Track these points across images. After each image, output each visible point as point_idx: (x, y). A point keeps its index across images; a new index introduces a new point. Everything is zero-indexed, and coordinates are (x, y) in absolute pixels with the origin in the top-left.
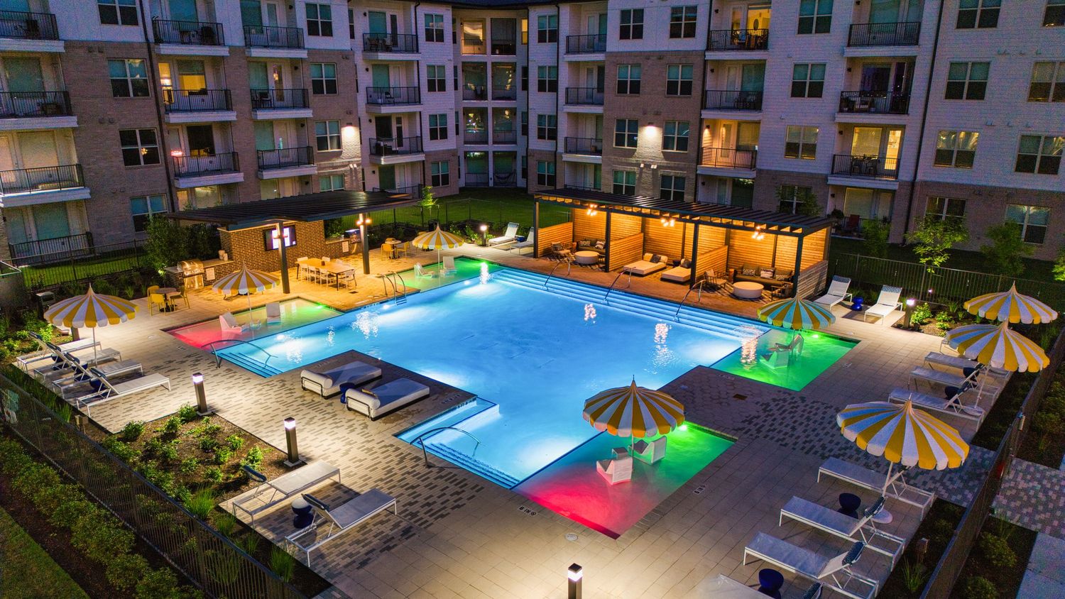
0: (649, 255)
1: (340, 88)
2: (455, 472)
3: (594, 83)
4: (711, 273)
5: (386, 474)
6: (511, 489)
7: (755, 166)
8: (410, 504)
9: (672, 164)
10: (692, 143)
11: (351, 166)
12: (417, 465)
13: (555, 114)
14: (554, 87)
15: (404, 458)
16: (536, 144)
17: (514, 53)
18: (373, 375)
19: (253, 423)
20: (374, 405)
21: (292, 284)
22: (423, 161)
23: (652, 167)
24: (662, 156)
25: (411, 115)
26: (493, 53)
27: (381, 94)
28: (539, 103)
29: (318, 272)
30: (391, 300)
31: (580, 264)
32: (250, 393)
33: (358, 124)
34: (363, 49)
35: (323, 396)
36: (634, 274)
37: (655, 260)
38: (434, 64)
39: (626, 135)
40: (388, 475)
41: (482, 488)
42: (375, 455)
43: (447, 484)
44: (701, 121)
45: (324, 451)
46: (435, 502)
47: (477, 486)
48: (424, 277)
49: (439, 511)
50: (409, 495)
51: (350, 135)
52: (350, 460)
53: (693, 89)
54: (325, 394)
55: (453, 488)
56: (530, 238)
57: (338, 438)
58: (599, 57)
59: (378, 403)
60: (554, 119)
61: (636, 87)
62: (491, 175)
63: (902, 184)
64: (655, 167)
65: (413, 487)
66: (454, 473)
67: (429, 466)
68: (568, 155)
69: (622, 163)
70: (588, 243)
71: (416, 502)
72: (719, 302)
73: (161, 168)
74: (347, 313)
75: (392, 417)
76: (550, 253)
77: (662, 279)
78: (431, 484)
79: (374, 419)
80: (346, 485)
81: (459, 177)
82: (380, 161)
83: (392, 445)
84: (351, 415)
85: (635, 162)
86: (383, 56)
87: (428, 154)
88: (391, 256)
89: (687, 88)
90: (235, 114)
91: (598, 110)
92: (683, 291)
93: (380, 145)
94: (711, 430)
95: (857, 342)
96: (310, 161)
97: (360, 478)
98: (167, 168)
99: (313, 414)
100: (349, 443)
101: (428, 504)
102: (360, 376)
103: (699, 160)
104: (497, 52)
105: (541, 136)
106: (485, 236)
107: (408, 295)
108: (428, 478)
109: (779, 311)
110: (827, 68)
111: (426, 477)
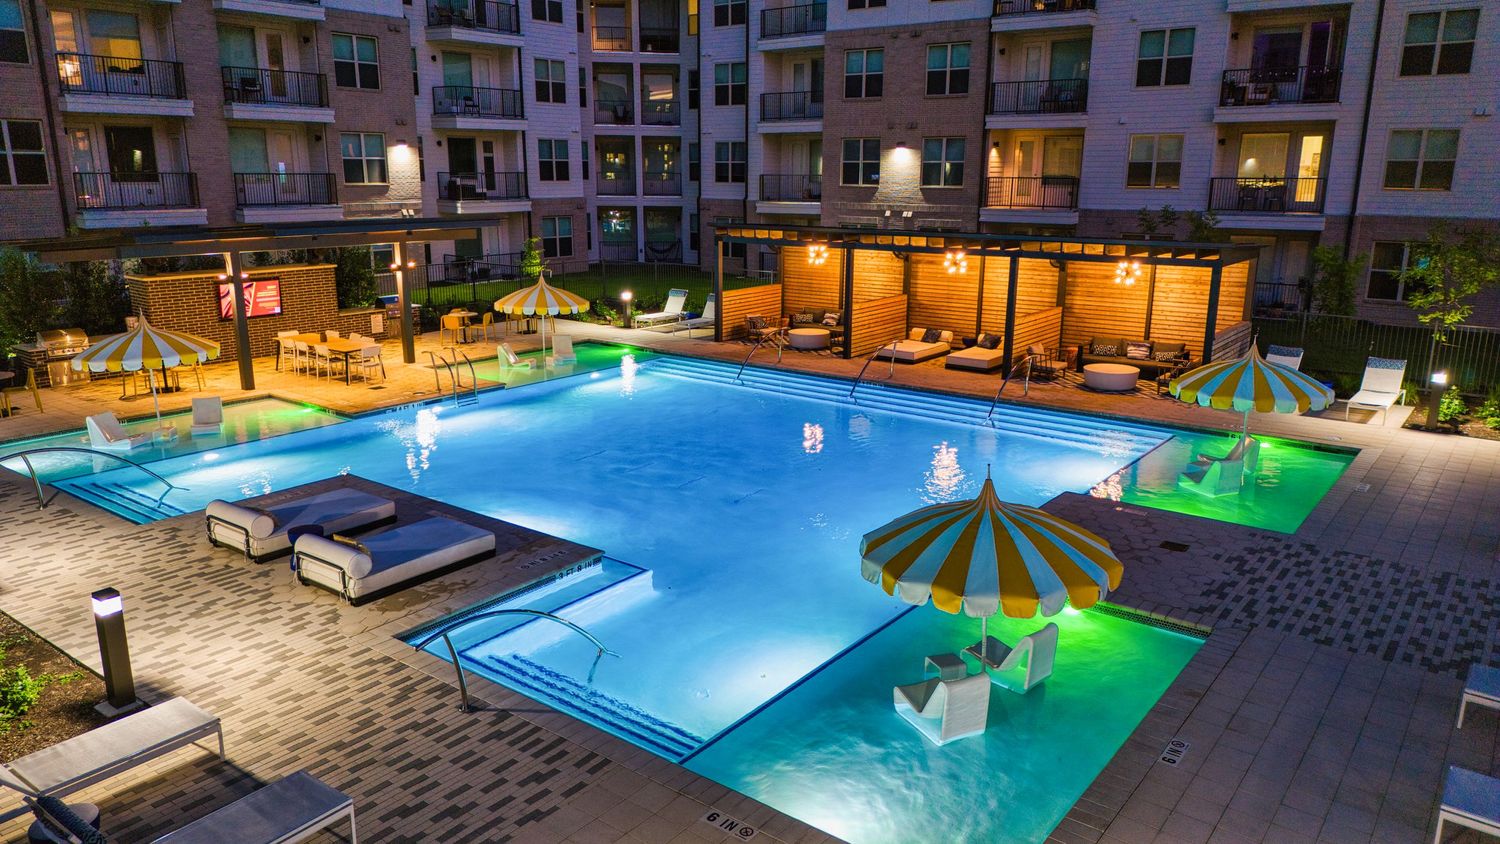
0: (918, 332)
1: (384, 79)
2: (536, 721)
3: (806, 84)
4: (1039, 349)
5: (353, 732)
6: (682, 762)
7: (1076, 207)
8: (404, 812)
9: (937, 208)
10: (970, 172)
11: (405, 212)
12: (443, 705)
13: (743, 140)
14: (740, 95)
15: (412, 688)
16: (714, 191)
17: (676, 49)
18: (376, 514)
19: (62, 616)
20: (357, 568)
21: (258, 378)
22: (529, 213)
23: (905, 214)
24: (920, 195)
25: (508, 136)
26: (643, 48)
27: (458, 98)
28: (718, 124)
29: (313, 354)
30: (448, 399)
31: (797, 349)
32: (88, 555)
33: (418, 145)
34: (426, 24)
35: (250, 556)
36: (898, 361)
37: (931, 336)
38: (545, 57)
39: (861, 166)
40: (359, 734)
41: (606, 762)
42: (338, 685)
43: (514, 753)
44: (985, 133)
45: (210, 676)
46: (473, 805)
47: (592, 756)
48: (517, 368)
49: (486, 828)
50: (405, 787)
51: (402, 159)
52: (270, 698)
53: (970, 82)
54: (257, 549)
55: (528, 764)
56: (709, 313)
57: (258, 646)
58: (815, 40)
59: (367, 564)
60: (741, 149)
61: (875, 86)
62: (641, 245)
63: (1332, 221)
64: (910, 214)
65: (420, 764)
66: (534, 723)
67: (471, 707)
68: (766, 204)
69: (854, 211)
70: (809, 317)
71: (423, 805)
72: (1061, 396)
73: (52, 192)
74: (356, 418)
75: (401, 597)
76: (745, 333)
77: (949, 367)
78: (471, 753)
79: (358, 602)
80: (239, 761)
81: (590, 248)
82: (456, 208)
83: (386, 660)
84: (305, 595)
85: (875, 208)
86: (458, 34)
87: (536, 203)
88: (461, 340)
89: (961, 81)
90: (191, 104)
91: (814, 126)
92: (994, 383)
93: (455, 182)
94: (1139, 612)
95: (1354, 452)
96: (331, 198)
97: (283, 743)
98: (62, 193)
99: (217, 592)
100: (283, 657)
101: (453, 812)
102: (343, 515)
103: (982, 198)
104: (650, 49)
105: (721, 176)
106: (629, 311)
107: (479, 393)
108: (466, 738)
109: (1220, 379)
110: (1197, 33)
111: (460, 735)
